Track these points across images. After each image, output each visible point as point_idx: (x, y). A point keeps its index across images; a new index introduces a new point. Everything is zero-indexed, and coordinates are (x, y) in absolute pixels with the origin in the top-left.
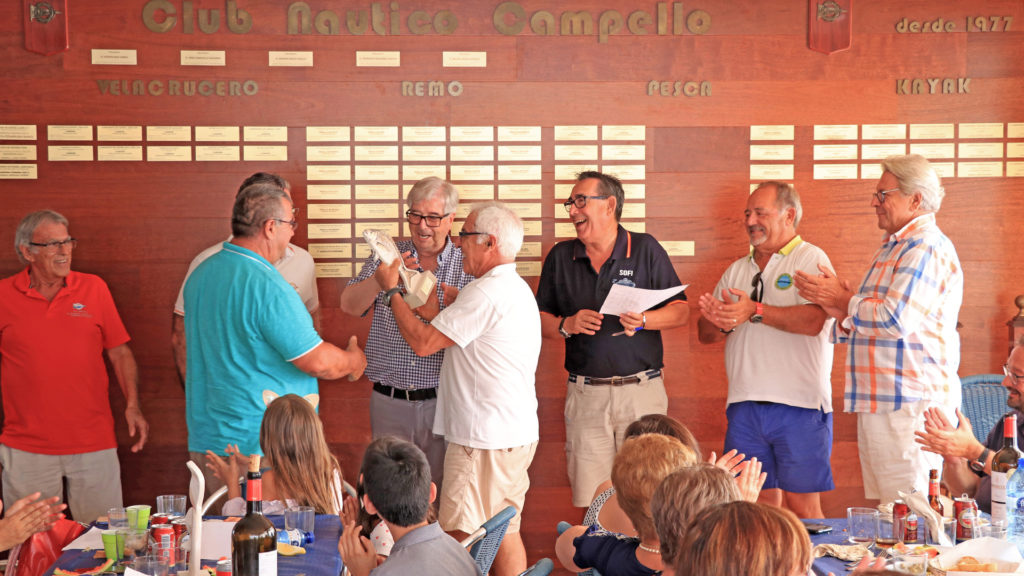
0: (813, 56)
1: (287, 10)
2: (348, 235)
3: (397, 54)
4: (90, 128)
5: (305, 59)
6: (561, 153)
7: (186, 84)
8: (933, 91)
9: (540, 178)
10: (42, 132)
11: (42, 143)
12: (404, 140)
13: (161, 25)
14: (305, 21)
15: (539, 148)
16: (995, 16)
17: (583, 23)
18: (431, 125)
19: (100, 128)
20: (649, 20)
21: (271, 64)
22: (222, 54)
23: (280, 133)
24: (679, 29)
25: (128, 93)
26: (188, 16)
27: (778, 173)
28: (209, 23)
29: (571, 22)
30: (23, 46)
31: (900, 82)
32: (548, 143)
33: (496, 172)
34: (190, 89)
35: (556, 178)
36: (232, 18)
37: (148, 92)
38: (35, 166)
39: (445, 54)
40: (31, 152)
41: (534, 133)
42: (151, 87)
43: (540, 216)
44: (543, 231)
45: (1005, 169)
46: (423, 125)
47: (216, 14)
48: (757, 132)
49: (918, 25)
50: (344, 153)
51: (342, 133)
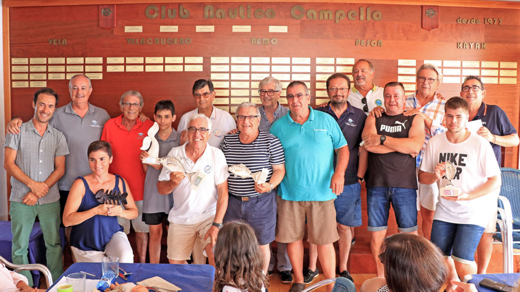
0: (423, 31)
1: (204, 9)
2: (228, 103)
3: (250, 27)
4: (123, 58)
5: (211, 29)
6: (319, 69)
7: (162, 40)
8: (471, 48)
9: (310, 80)
10: (105, 60)
11: (105, 65)
12: (252, 63)
13: (152, 16)
14: (211, 13)
15: (309, 67)
16: (496, 18)
17: (329, 15)
18: (263, 56)
19: (127, 58)
20: (356, 14)
21: (197, 31)
22: (177, 27)
23: (200, 60)
24: (369, 18)
25: (138, 44)
26: (163, 12)
27: (409, 79)
28: (172, 14)
29: (324, 14)
30: (98, 25)
31: (458, 43)
32: (313, 65)
33: (291, 77)
34: (163, 41)
35: (317, 80)
36: (181, 13)
37: (146, 43)
38: (102, 74)
39: (270, 27)
40: (100, 68)
41: (308, 60)
42: (148, 41)
45: (499, 81)
46: (260, 56)
47: (175, 10)
48: (401, 62)
49: (466, 21)
50: (226, 68)
51: (226, 60)
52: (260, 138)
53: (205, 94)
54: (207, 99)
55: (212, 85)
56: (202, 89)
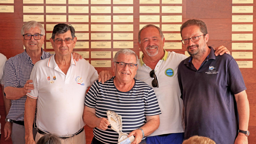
6: (142, 9)
9: (132, 22)
33: (112, 19)
35: (140, 22)
43: (132, 39)
44: (134, 46)
52: (137, 88)
53: (67, 40)
54: (69, 45)
55: (74, 29)
56: (65, 34)
